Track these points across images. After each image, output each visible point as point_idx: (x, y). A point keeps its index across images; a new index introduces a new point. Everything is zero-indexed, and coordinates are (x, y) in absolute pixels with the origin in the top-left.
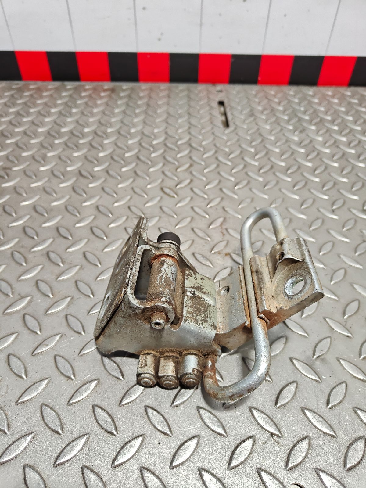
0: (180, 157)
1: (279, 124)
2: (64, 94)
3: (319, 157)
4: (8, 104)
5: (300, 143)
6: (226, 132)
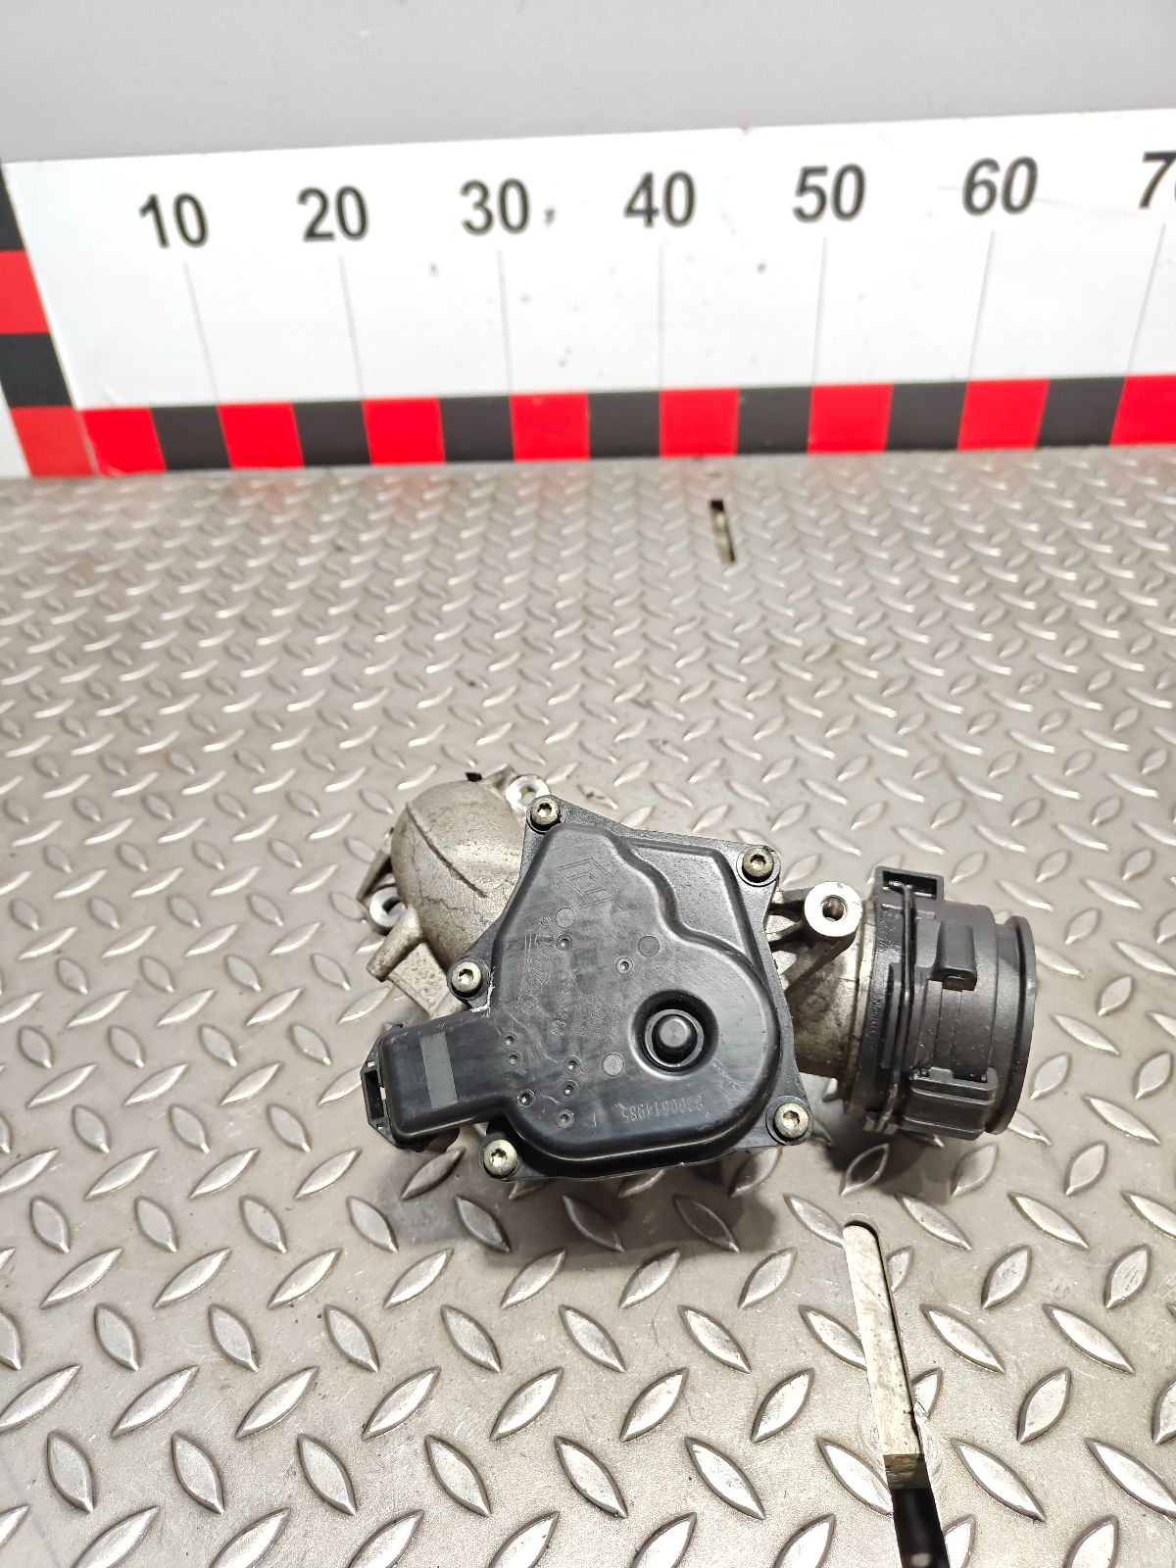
0: (622, 636)
1: (857, 550)
2: (336, 499)
3: (948, 621)
5: (906, 592)
6: (729, 573)
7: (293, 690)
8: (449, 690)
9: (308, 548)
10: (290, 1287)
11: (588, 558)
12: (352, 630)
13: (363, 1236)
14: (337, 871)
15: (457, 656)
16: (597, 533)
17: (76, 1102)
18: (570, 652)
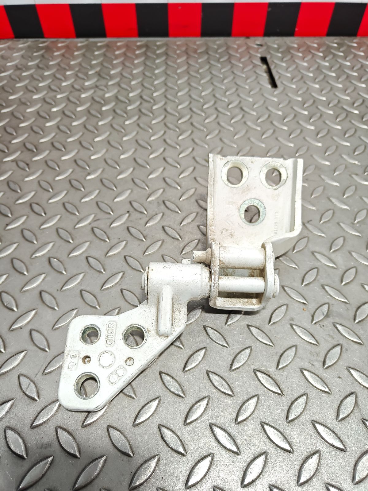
0: (234, 122)
1: (328, 82)
2: (96, 53)
4: (41, 66)
5: (354, 104)
6: (276, 93)
7: (92, 149)
8: (162, 149)
9: (88, 78)
10: (138, 479)
11: (212, 84)
12: (114, 118)
13: (169, 447)
14: (126, 244)
15: (162, 132)
16: (214, 72)
17: (19, 373)
18: (214, 130)
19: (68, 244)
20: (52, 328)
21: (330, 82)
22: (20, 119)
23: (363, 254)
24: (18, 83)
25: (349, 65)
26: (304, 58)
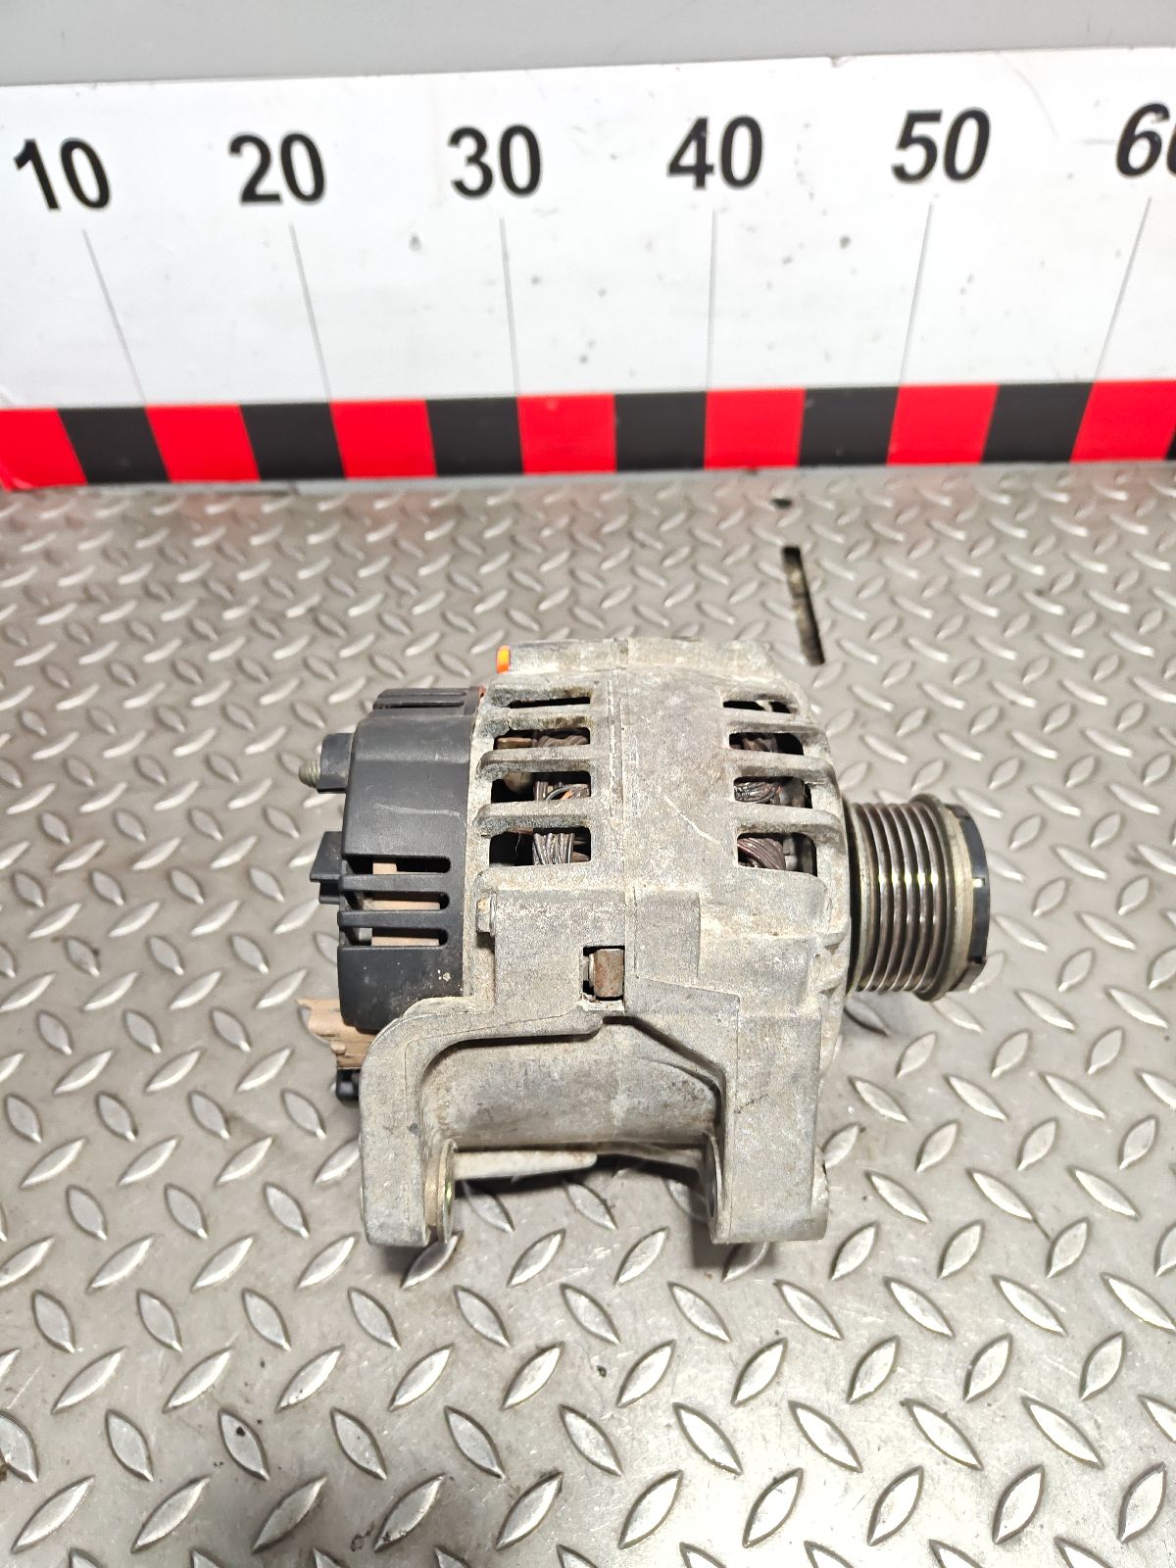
1: (973, 640)
2: (314, 539)
3: (1101, 779)
4: (155, 589)
5: (1044, 723)
6: (817, 684)
19: (194, 1240)
20: (130, 1546)
21: (982, 641)
22: (83, 784)
23: (1034, 1286)
24: (88, 651)
25: (1040, 577)
26: (910, 552)
